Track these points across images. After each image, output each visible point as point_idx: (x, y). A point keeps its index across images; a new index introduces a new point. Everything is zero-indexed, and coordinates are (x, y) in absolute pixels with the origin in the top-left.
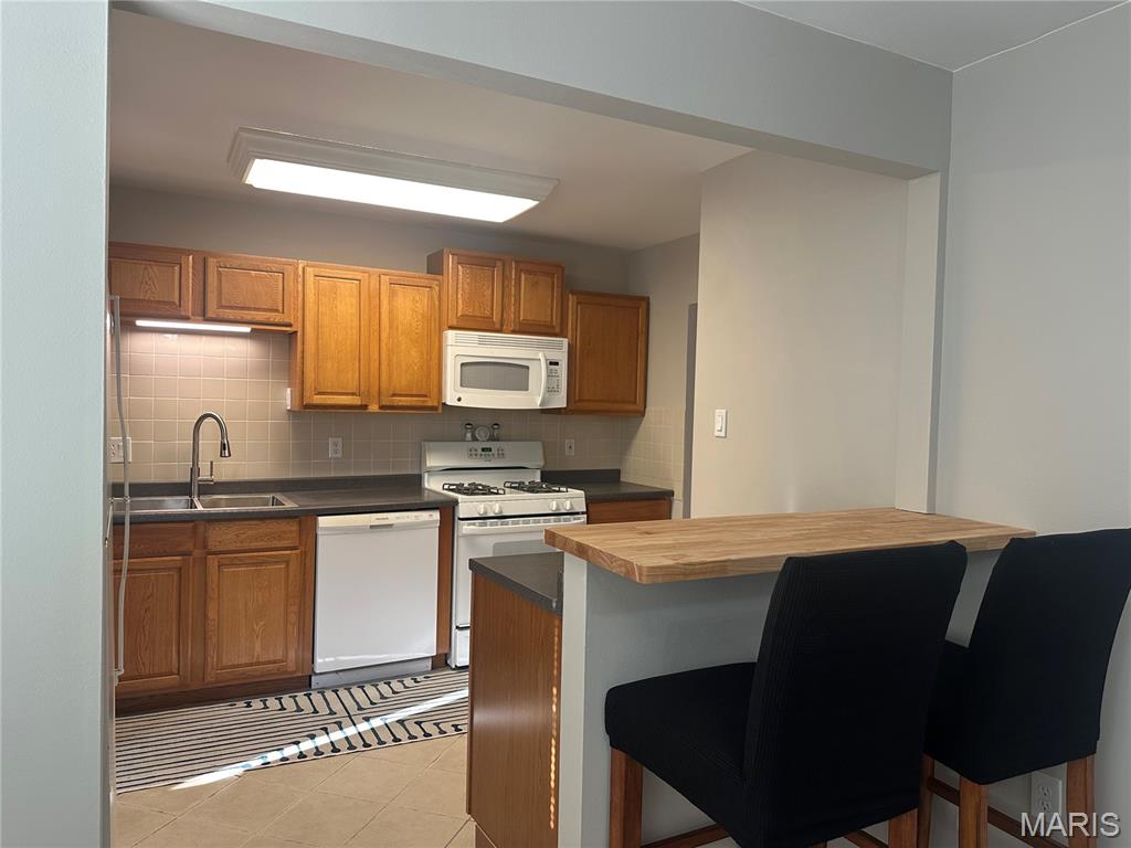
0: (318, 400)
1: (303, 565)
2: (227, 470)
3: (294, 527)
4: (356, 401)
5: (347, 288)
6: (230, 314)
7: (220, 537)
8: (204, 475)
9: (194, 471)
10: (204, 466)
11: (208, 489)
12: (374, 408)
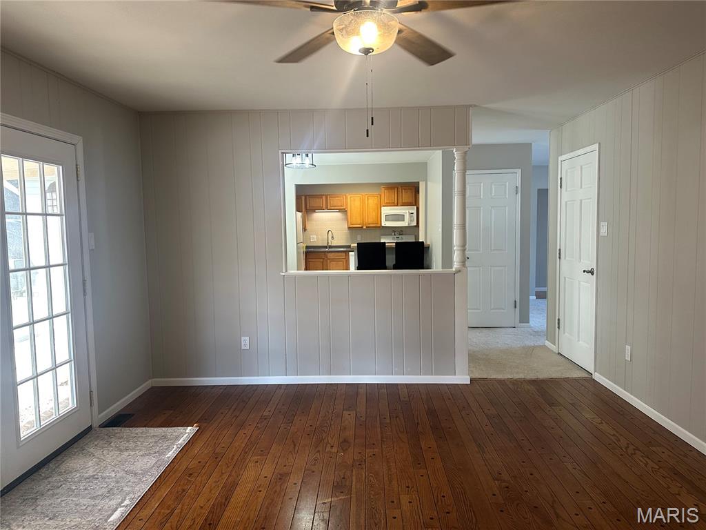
0: (351, 226)
1: (346, 261)
2: (334, 243)
3: (344, 254)
4: (360, 226)
5: (357, 199)
6: (333, 208)
7: (330, 256)
8: (330, 244)
9: (328, 243)
10: (330, 242)
11: (331, 247)
12: (365, 227)
